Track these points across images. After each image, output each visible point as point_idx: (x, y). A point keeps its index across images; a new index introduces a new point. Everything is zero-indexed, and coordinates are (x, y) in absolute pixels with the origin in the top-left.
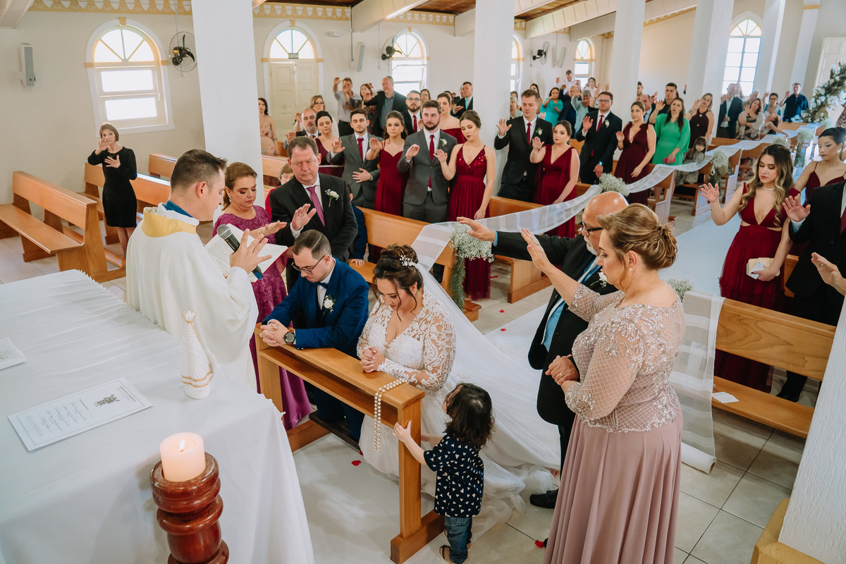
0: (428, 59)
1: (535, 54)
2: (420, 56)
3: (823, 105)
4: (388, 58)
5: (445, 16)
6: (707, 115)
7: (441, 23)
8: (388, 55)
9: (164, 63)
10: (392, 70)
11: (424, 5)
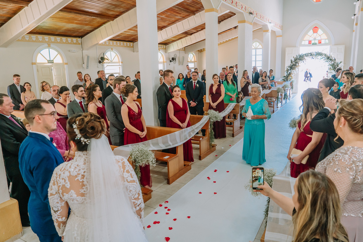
0: (122, 62)
1: (171, 59)
2: (118, 61)
3: (290, 74)
4: (102, 62)
5: (128, 43)
7: (127, 46)
10: (104, 68)
11: (118, 38)
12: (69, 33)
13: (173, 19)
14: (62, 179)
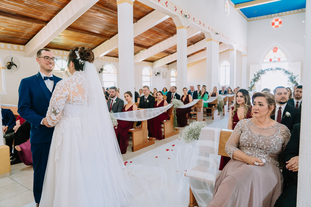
0: (117, 74)
1: (156, 74)
2: (114, 73)
3: (253, 85)
4: (101, 72)
6: (216, 93)
8: (101, 71)
9: (3, 68)
10: (103, 77)
11: (114, 55)
13: (156, 40)
14: (72, 87)
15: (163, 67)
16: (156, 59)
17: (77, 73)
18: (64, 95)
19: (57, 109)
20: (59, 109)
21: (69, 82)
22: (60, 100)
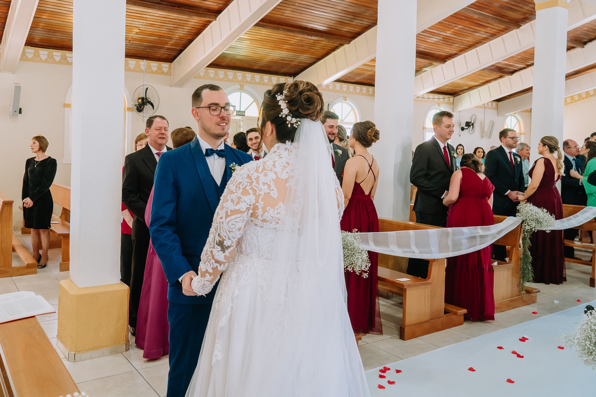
1: (463, 125)
9: (129, 109)
11: (358, 79)
12: (274, 68)
13: (470, 40)
14: (264, 184)
15: (484, 107)
16: (466, 88)
17: (278, 148)
18: (243, 206)
19: (227, 239)
20: (229, 239)
21: (257, 171)
22: (233, 217)
